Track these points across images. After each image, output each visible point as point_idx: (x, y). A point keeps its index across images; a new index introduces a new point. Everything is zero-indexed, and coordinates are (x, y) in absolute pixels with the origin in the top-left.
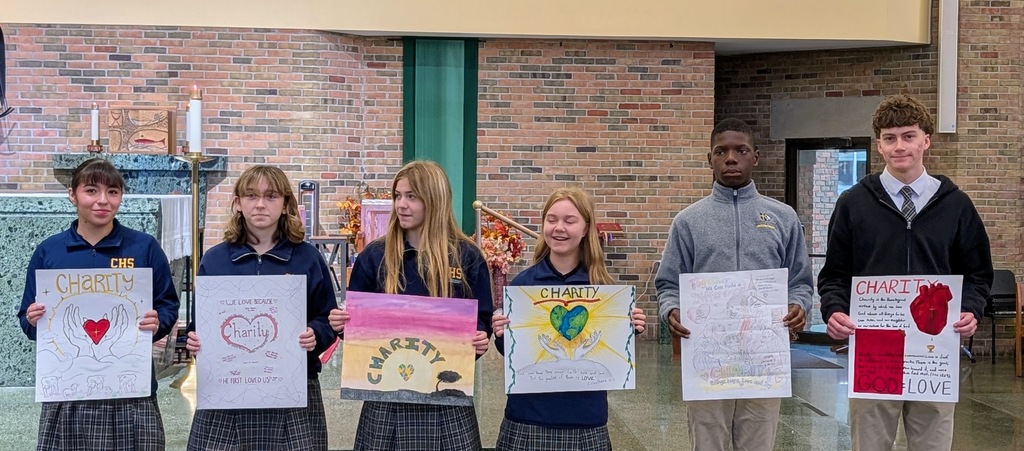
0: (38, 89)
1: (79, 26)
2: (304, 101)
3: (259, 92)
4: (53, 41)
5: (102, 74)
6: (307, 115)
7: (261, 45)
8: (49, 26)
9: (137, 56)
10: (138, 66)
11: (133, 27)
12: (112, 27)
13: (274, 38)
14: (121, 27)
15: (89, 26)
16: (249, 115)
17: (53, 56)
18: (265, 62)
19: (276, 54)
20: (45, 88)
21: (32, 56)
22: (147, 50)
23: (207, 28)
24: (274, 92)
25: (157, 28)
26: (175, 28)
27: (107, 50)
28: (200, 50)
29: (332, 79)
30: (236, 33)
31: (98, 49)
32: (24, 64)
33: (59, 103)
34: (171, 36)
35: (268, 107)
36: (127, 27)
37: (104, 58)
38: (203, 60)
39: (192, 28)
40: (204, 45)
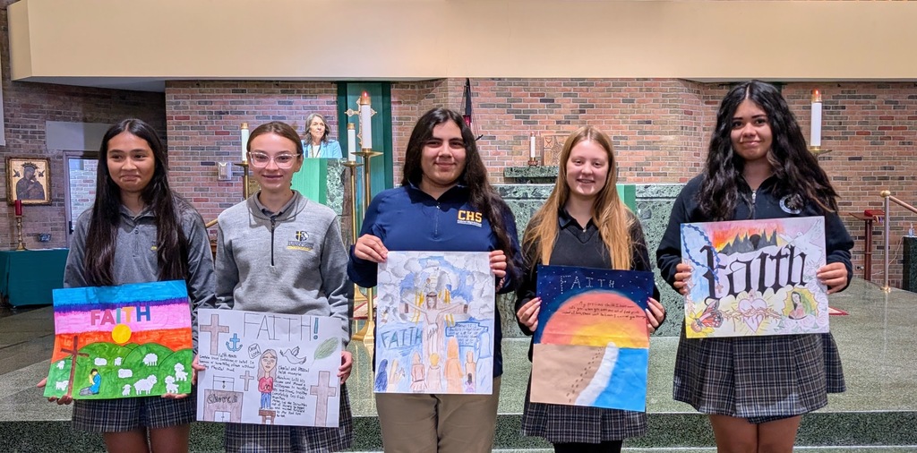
0: (493, 123)
1: (520, 79)
2: (669, 128)
3: (640, 123)
4: (502, 90)
5: (535, 112)
6: (671, 138)
7: (641, 90)
8: (500, 79)
9: (559, 99)
10: (559, 106)
11: (556, 79)
12: (542, 79)
13: (650, 85)
14: (548, 79)
15: (526, 79)
16: (633, 138)
17: (503, 100)
18: (644, 101)
19: (651, 96)
20: (498, 122)
21: (489, 101)
22: (565, 95)
23: (605, 79)
24: (649, 122)
25: (572, 79)
26: (584, 79)
27: (538, 95)
28: (600, 94)
29: (686, 113)
30: (624, 82)
31: (532, 95)
32: (484, 106)
33: (507, 133)
34: (581, 85)
35: (646, 133)
36: (552, 79)
37: (536, 101)
38: (602, 101)
39: (596, 79)
40: (603, 91)
